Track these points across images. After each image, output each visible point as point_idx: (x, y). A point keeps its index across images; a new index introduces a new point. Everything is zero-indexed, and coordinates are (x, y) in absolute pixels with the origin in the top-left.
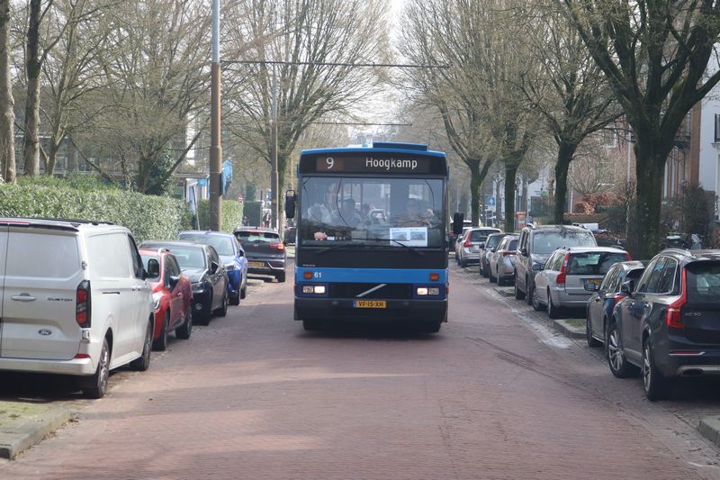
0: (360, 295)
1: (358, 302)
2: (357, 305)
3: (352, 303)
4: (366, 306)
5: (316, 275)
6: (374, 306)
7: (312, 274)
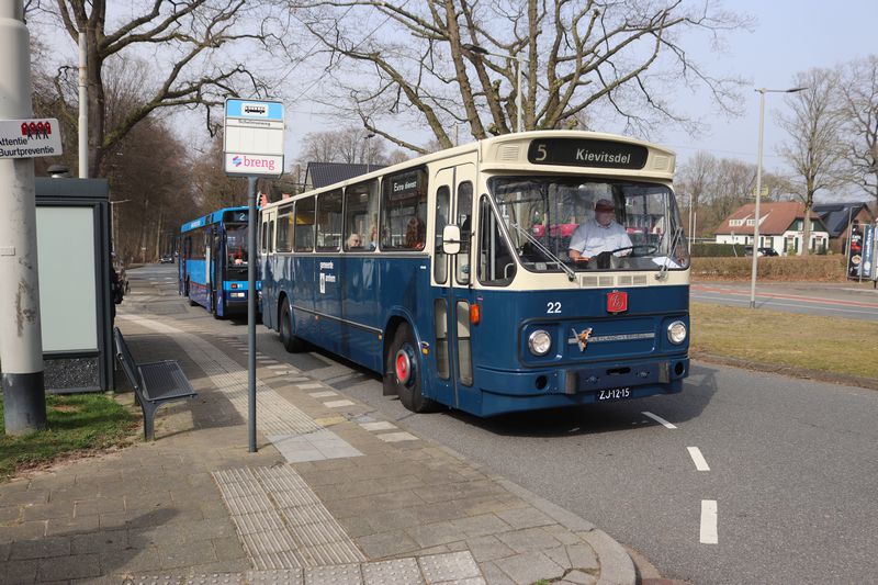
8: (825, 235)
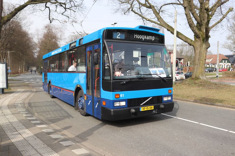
0: (142, 104)
1: (142, 108)
2: (142, 109)
3: (139, 109)
4: (146, 110)
5: (121, 96)
6: (149, 109)
7: (119, 95)
8: (230, 64)
